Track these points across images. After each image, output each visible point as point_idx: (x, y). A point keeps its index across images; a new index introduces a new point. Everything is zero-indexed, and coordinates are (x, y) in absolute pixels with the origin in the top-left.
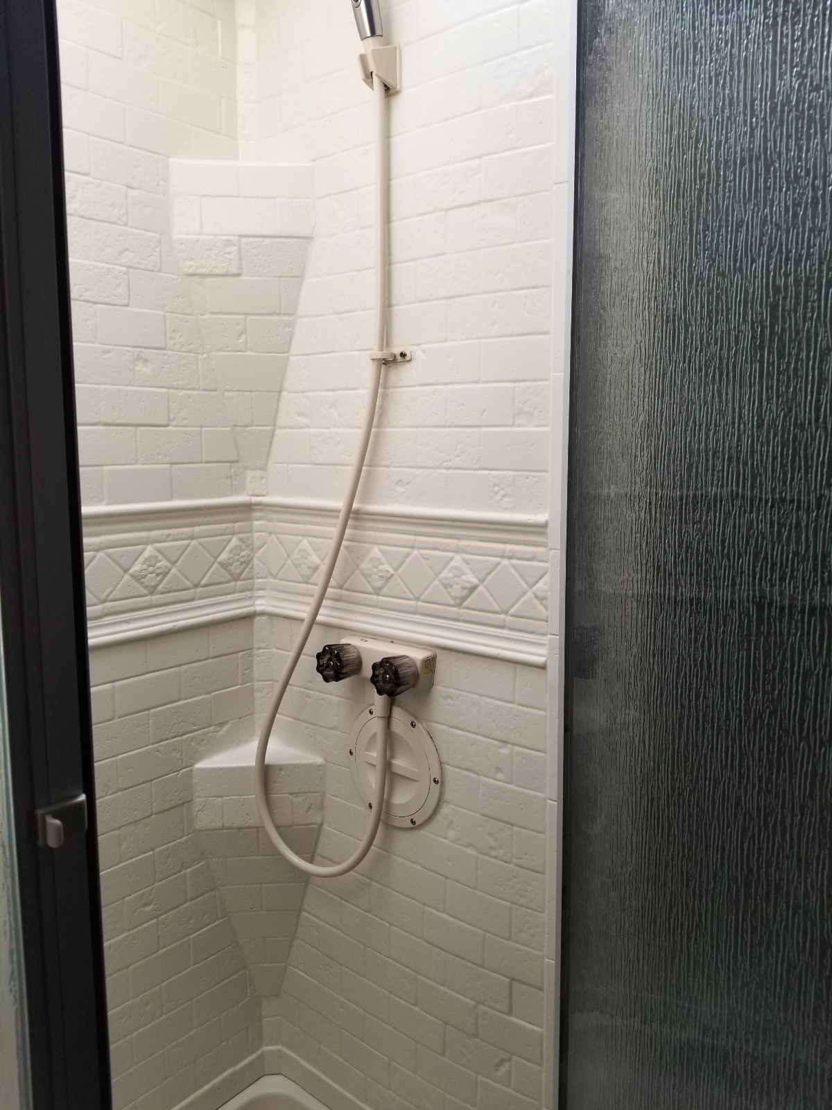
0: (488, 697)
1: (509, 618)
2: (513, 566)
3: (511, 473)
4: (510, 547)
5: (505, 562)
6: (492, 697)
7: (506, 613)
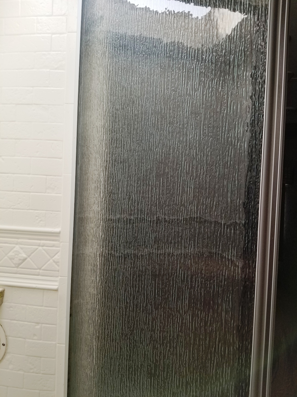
0: (30, 305)
1: (41, 271)
2: (44, 250)
3: (44, 212)
4: (42, 242)
5: (40, 248)
6: (32, 305)
7: (40, 269)
